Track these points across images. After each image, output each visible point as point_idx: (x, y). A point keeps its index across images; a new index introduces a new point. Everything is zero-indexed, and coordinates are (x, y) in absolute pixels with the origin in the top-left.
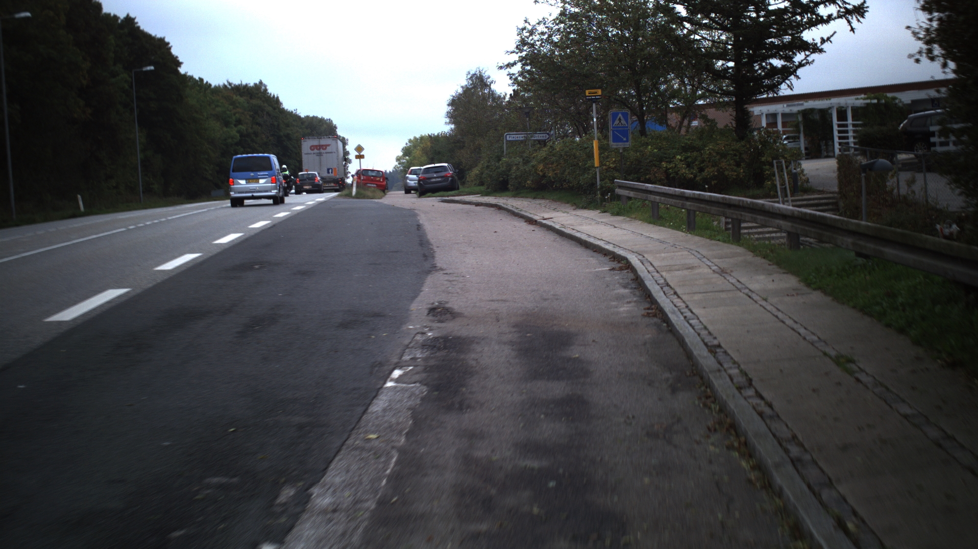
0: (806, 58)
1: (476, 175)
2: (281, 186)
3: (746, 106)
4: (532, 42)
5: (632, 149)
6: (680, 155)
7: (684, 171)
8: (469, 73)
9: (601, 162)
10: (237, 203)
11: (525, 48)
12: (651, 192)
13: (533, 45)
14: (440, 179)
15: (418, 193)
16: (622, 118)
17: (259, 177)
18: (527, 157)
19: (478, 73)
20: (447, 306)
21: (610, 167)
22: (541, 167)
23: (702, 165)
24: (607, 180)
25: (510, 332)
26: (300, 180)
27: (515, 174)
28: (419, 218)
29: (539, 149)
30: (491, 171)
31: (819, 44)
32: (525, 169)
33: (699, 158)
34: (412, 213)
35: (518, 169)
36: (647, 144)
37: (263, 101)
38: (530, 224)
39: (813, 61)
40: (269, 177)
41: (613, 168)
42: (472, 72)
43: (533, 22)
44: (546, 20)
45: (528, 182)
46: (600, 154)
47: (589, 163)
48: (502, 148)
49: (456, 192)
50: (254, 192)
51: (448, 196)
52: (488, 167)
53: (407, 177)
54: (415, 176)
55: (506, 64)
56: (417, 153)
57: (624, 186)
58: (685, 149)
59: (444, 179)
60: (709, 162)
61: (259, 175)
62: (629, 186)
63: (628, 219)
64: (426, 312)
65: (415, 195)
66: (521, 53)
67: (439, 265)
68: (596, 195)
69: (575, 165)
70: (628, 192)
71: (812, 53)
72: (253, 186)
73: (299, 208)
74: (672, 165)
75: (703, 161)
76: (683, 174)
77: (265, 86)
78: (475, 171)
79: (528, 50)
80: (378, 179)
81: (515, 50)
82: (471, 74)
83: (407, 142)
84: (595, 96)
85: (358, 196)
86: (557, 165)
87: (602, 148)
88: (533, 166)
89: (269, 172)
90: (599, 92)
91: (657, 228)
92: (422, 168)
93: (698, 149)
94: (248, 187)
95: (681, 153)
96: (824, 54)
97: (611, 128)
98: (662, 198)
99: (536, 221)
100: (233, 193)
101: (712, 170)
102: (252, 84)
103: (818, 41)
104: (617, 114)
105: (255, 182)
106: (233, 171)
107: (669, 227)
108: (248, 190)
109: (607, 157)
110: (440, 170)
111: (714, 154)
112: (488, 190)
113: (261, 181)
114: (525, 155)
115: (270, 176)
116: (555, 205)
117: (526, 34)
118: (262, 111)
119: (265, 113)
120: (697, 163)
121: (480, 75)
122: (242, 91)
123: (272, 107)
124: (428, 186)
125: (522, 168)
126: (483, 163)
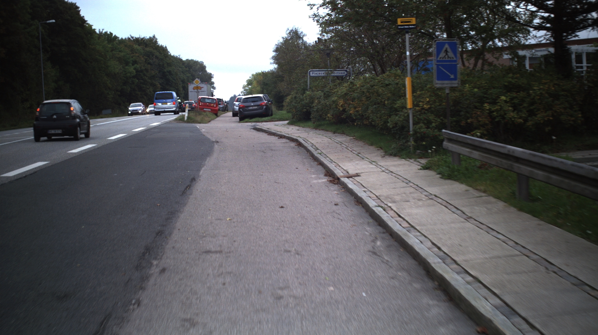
6: (504, 95)
8: (288, 29)
9: (414, 102)
14: (256, 108)
18: (327, 92)
21: (423, 109)
22: (341, 102)
23: (532, 108)
27: (316, 108)
29: (339, 84)
30: (297, 102)
32: (326, 104)
33: (528, 100)
35: (320, 102)
37: (154, 49)
38: (331, 180)
41: (427, 110)
42: (290, 29)
45: (329, 115)
47: (398, 104)
48: (306, 82)
49: (269, 118)
51: (262, 122)
52: (295, 98)
59: (259, 107)
60: (541, 104)
65: (239, 119)
68: (408, 141)
74: (497, 107)
75: (533, 103)
77: (156, 39)
78: (289, 100)
83: (251, 76)
84: (409, 25)
85: (189, 120)
86: (359, 103)
87: (418, 87)
88: (334, 102)
90: (414, 20)
95: (506, 93)
99: (339, 179)
104: (443, 45)
109: (421, 96)
110: (256, 99)
114: (326, 89)
118: (153, 55)
119: (154, 56)
120: (525, 105)
121: (295, 30)
122: (140, 42)
123: (160, 53)
124: (246, 112)
125: (323, 102)
126: (293, 94)
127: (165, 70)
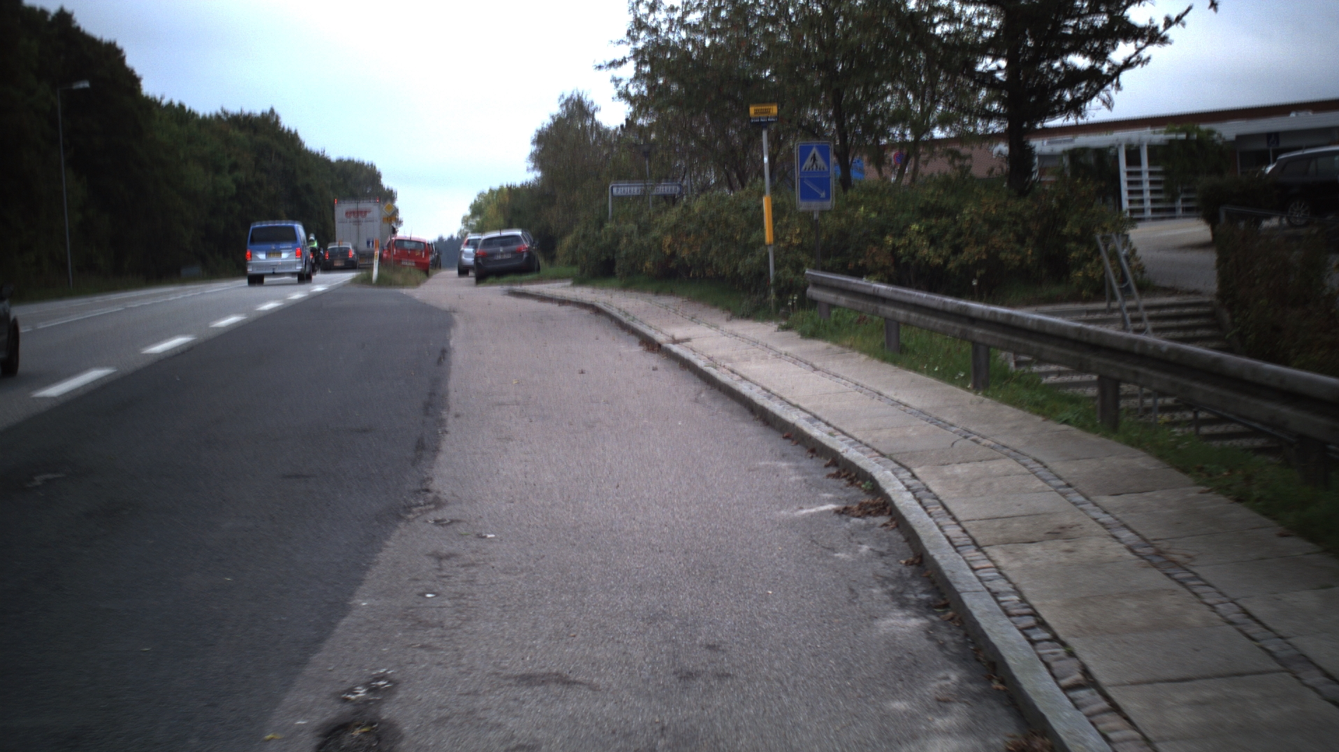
0: (1136, 53)
1: (568, 248)
3: (1026, 139)
4: (653, 24)
5: (837, 213)
6: (917, 223)
7: (925, 251)
8: (563, 96)
9: (776, 235)
10: (256, 280)
11: (643, 34)
12: (884, 300)
13: (655, 30)
14: (509, 256)
15: (476, 277)
16: (817, 155)
17: (281, 250)
18: (645, 223)
19: (575, 96)
21: (790, 244)
22: (668, 240)
23: (957, 241)
24: (787, 268)
27: (625, 251)
28: (452, 333)
29: (666, 209)
30: (587, 243)
31: (1161, 29)
32: (642, 245)
34: (446, 321)
35: (630, 242)
36: (858, 203)
37: (272, 138)
38: (648, 350)
39: (1149, 59)
40: (293, 250)
41: (796, 247)
42: (567, 96)
45: (647, 264)
46: (775, 220)
47: (754, 237)
48: (606, 206)
49: (534, 276)
50: (275, 268)
51: (521, 284)
52: (584, 236)
55: (608, 62)
56: (490, 211)
57: (825, 284)
58: (926, 212)
59: (515, 255)
60: (971, 235)
62: (835, 284)
63: (835, 348)
65: (473, 280)
66: (634, 43)
68: (767, 295)
69: (727, 240)
70: (834, 294)
71: (1147, 44)
72: (274, 260)
77: (277, 118)
78: (568, 242)
79: (646, 39)
81: (625, 38)
82: (566, 98)
84: (767, 117)
85: (383, 281)
86: (697, 239)
87: (778, 211)
88: (655, 239)
89: (293, 244)
90: (774, 109)
94: (269, 262)
95: (920, 219)
96: (1167, 47)
97: (797, 174)
98: (914, 315)
99: (660, 345)
103: (1160, 23)
104: (809, 148)
106: (251, 243)
108: (269, 265)
109: (787, 226)
110: (510, 240)
113: (284, 255)
114: (642, 219)
116: (693, 309)
117: (643, 10)
118: (270, 151)
119: (274, 154)
121: (578, 100)
122: (242, 123)
124: (488, 266)
125: (636, 241)
126: (579, 229)
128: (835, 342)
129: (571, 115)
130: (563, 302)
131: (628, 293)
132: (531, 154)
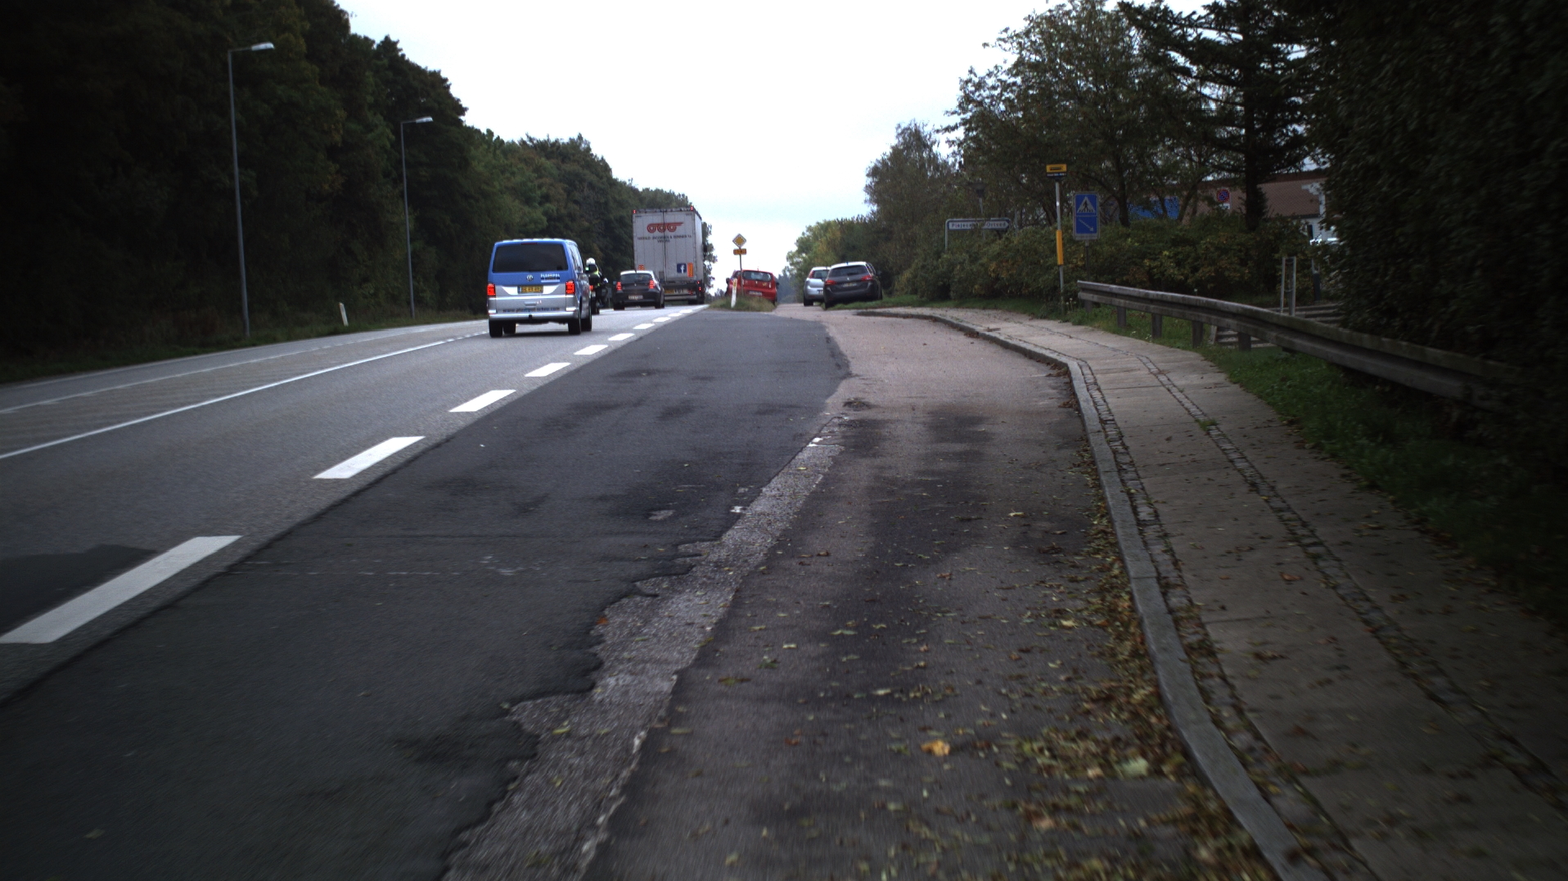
1: (908, 280)
2: (584, 299)
3: (1259, 186)
4: (979, 99)
5: (1107, 243)
6: (1167, 250)
7: (1172, 271)
8: (899, 126)
9: (1065, 259)
10: (502, 329)
11: (970, 106)
12: (1116, 295)
13: (980, 103)
14: (855, 285)
15: (824, 305)
16: (1088, 202)
17: (542, 281)
18: (975, 253)
19: (912, 126)
20: (863, 401)
21: (1077, 266)
22: (993, 266)
23: (1196, 264)
25: (924, 417)
26: (622, 285)
27: (958, 277)
28: (827, 330)
29: (993, 241)
30: (926, 273)
32: (972, 270)
33: (1193, 255)
34: (819, 326)
35: (963, 269)
36: (1128, 236)
37: (582, 167)
38: (968, 335)
40: (561, 282)
41: (1081, 267)
42: (904, 126)
43: (981, 72)
44: (1000, 69)
45: (976, 287)
46: (1065, 248)
47: (1050, 261)
48: (943, 240)
49: (878, 302)
50: (533, 310)
51: (866, 308)
52: (923, 267)
53: (808, 282)
54: (819, 281)
55: (944, 127)
56: (820, 247)
57: (1090, 288)
58: (1176, 242)
59: (860, 284)
60: (1205, 259)
61: (543, 279)
62: (1092, 288)
63: (1090, 328)
64: (842, 404)
65: (819, 308)
66: (964, 113)
67: (854, 372)
68: (1058, 300)
69: (1035, 264)
70: (1091, 295)
72: (530, 298)
73: (622, 338)
74: (1157, 263)
75: (1197, 258)
76: (1170, 275)
77: (588, 144)
78: (907, 274)
79: (973, 111)
80: (765, 284)
81: (957, 109)
82: (902, 128)
83: (805, 230)
84: (1059, 173)
85: (740, 307)
86: (1013, 264)
87: (1067, 242)
88: (982, 265)
89: (562, 272)
90: (1064, 167)
91: (1119, 338)
92: (829, 268)
93: (1193, 243)
94: (523, 301)
95: (1170, 247)
97: (1075, 214)
98: (1127, 302)
99: (978, 333)
100: (495, 311)
101: (1207, 270)
102: (566, 140)
104: (1083, 197)
105: (536, 292)
106: (494, 271)
107: (1134, 336)
108: (523, 306)
109: (1074, 252)
110: (855, 270)
111: (1212, 249)
112: (924, 299)
113: (548, 290)
114: (974, 250)
115: (562, 280)
116: (1007, 315)
117: (971, 88)
118: (582, 181)
119: (586, 184)
120: (1190, 260)
121: (915, 130)
122: (549, 150)
123: (597, 175)
124: (838, 293)
125: (968, 268)
126: (917, 262)
127: (612, 217)
128: (1091, 326)
129: (907, 146)
130: (906, 316)
131: (959, 310)
132: (866, 186)
